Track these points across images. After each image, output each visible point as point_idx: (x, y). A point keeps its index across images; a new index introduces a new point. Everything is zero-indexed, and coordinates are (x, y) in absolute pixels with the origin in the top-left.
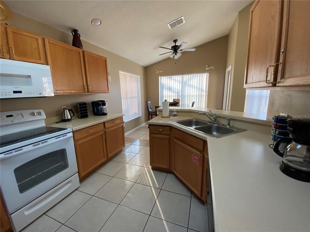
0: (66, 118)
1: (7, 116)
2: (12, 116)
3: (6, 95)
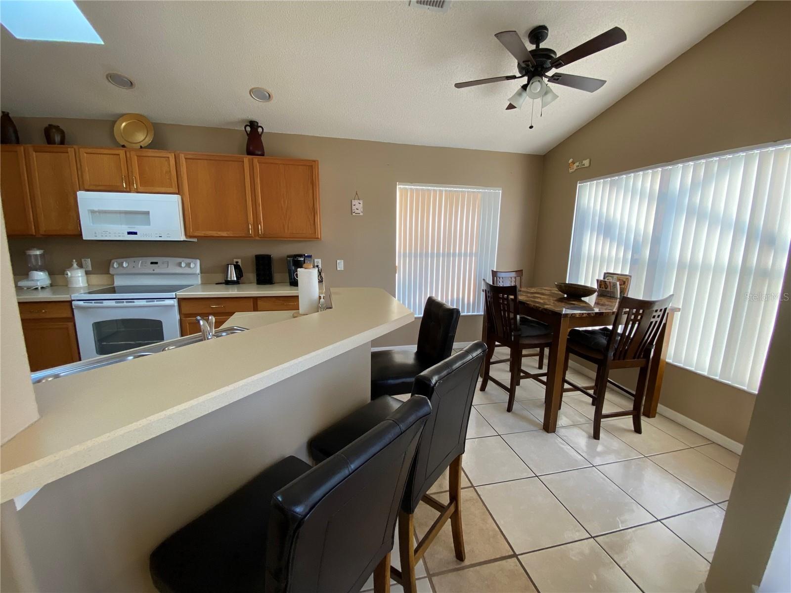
0: (229, 279)
1: (152, 263)
2: (156, 263)
3: (120, 236)
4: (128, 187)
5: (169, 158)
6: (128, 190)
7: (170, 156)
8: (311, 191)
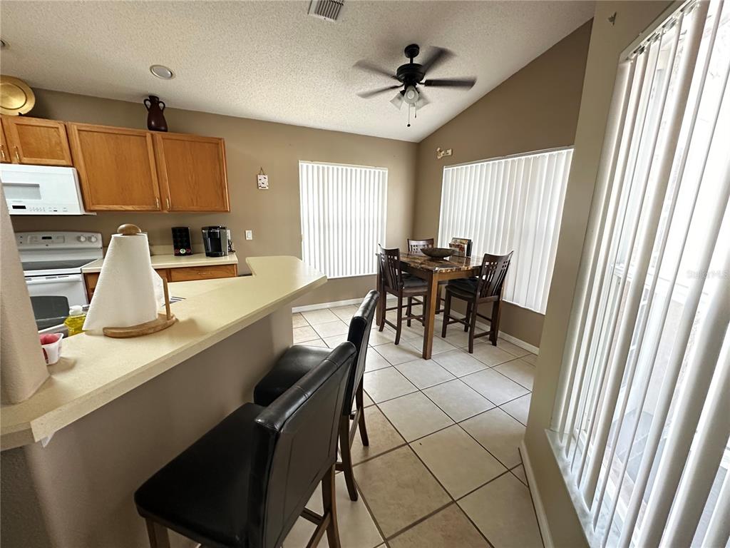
1: (44, 238)
2: (50, 238)
4: (8, 157)
5: (58, 128)
6: (9, 160)
7: (60, 127)
8: (218, 166)
